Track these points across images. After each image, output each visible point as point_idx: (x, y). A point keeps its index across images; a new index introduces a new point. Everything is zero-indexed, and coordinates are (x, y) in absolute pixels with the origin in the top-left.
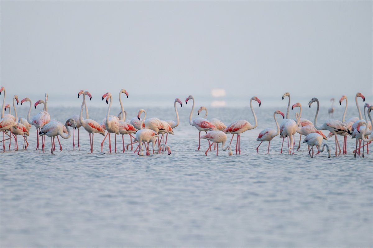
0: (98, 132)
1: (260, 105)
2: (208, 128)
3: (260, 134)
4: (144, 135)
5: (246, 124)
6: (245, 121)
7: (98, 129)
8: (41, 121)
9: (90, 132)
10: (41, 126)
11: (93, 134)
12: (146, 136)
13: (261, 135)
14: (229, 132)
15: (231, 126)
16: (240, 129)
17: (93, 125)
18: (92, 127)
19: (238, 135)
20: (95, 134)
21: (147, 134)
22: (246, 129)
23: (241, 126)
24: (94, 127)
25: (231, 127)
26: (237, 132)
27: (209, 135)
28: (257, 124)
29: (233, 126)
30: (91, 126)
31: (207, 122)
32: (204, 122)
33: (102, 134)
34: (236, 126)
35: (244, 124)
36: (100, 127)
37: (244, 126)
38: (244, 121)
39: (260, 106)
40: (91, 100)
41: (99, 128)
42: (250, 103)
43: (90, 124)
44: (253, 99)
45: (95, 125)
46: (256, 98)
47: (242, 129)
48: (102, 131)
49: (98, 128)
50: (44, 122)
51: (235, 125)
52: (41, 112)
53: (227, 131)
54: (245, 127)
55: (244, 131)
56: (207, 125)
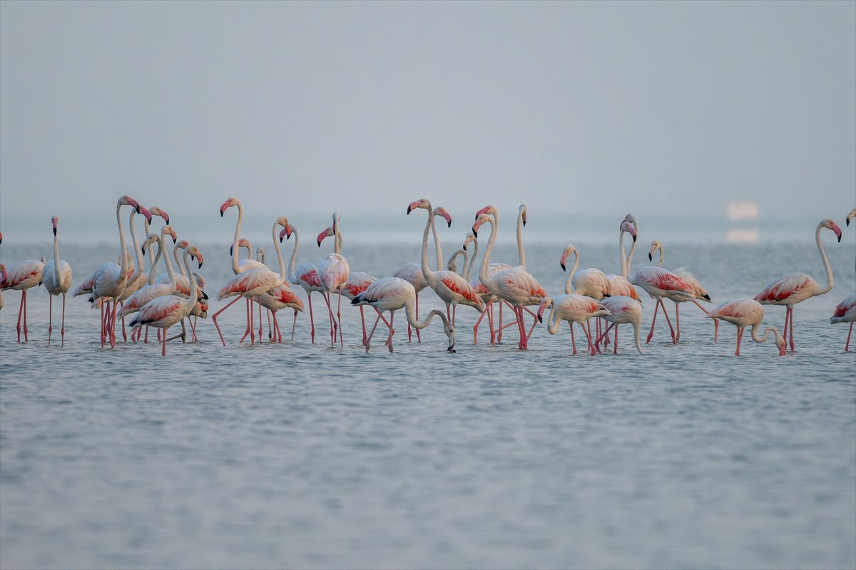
0: (466, 303)
1: (839, 239)
2: (676, 289)
3: (840, 306)
4: (567, 309)
5: (809, 283)
6: (805, 276)
7: (466, 296)
8: (331, 276)
9: (448, 300)
10: (333, 288)
11: (454, 306)
12: (571, 310)
13: (842, 308)
14: (768, 301)
15: (774, 286)
16: (795, 295)
17: (453, 285)
18: (452, 289)
19: (788, 309)
20: (458, 305)
21: (574, 306)
22: (807, 294)
23: (794, 286)
24: (457, 290)
25: (771, 289)
26: (786, 301)
27: (732, 310)
28: (832, 283)
29: (777, 288)
30: (448, 285)
31: (673, 277)
32: (667, 276)
33: (475, 307)
34: (784, 288)
35: (802, 282)
36: (472, 290)
37: (802, 287)
38: (803, 275)
39: (839, 241)
40: (449, 226)
41: (468, 293)
42: (817, 233)
43: (446, 282)
44: (823, 225)
45: (458, 285)
46: (832, 223)
47: (798, 295)
48: (475, 300)
49: (466, 292)
50: (339, 279)
51: (780, 285)
52: (330, 257)
53: (764, 300)
54: (803, 290)
55: (803, 300)
56: (675, 283)
